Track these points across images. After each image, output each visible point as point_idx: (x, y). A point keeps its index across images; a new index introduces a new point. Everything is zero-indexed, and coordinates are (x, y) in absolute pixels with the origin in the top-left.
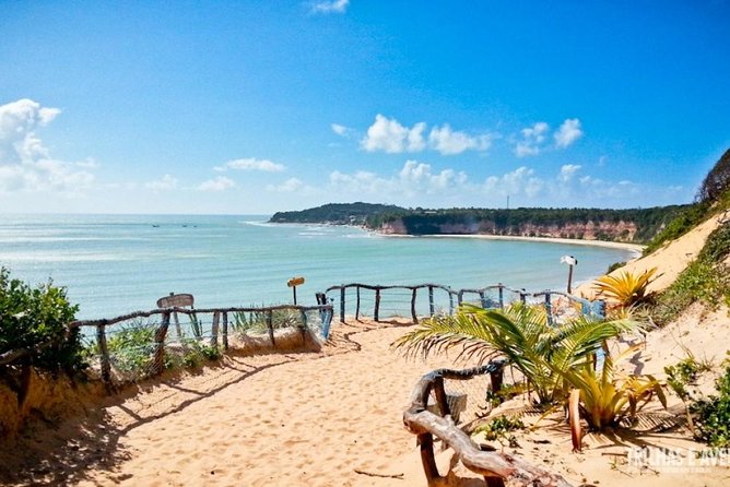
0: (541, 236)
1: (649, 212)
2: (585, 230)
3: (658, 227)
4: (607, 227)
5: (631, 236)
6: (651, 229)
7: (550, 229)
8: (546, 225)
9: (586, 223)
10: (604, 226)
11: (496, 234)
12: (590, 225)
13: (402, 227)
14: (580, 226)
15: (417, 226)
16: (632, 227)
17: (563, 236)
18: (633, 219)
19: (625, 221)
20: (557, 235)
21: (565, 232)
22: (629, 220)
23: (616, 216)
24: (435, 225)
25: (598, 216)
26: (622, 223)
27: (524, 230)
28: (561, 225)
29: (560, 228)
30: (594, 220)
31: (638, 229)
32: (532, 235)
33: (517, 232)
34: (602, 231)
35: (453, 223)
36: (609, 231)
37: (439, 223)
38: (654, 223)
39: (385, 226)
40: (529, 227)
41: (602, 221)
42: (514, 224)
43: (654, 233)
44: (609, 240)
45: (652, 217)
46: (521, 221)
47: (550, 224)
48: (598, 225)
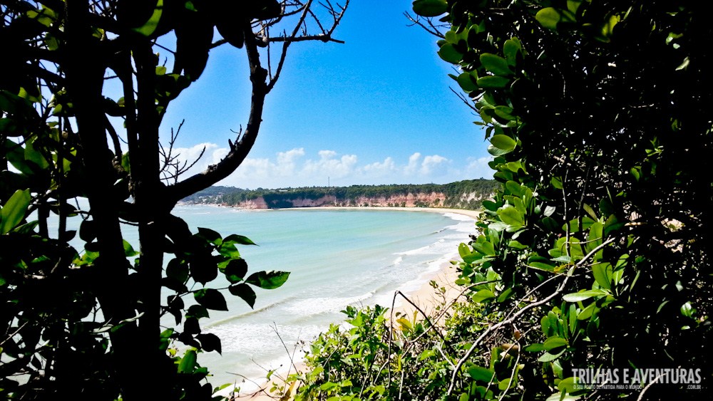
0: (373, 206)
1: (453, 185)
2: (406, 200)
3: (460, 196)
4: (423, 197)
5: (441, 203)
6: (456, 197)
7: (379, 200)
8: (376, 197)
9: (406, 195)
10: (421, 196)
11: (338, 205)
12: (410, 196)
13: (263, 203)
14: (402, 197)
15: (274, 202)
16: (442, 197)
17: (390, 205)
18: (442, 191)
19: (436, 192)
20: (385, 205)
21: (392, 202)
22: (439, 192)
23: (430, 189)
24: (289, 200)
25: (416, 189)
26: (434, 194)
27: (359, 202)
28: (388, 197)
29: (387, 199)
30: (412, 192)
31: (447, 198)
32: (366, 205)
33: (354, 203)
34: (419, 200)
35: (303, 198)
36: (425, 200)
37: (292, 199)
38: (457, 193)
39: (249, 203)
40: (363, 199)
41: (419, 192)
42: (351, 197)
43: (459, 200)
44: (426, 206)
45: (456, 189)
46: (356, 195)
47: (379, 197)
48: (416, 196)
